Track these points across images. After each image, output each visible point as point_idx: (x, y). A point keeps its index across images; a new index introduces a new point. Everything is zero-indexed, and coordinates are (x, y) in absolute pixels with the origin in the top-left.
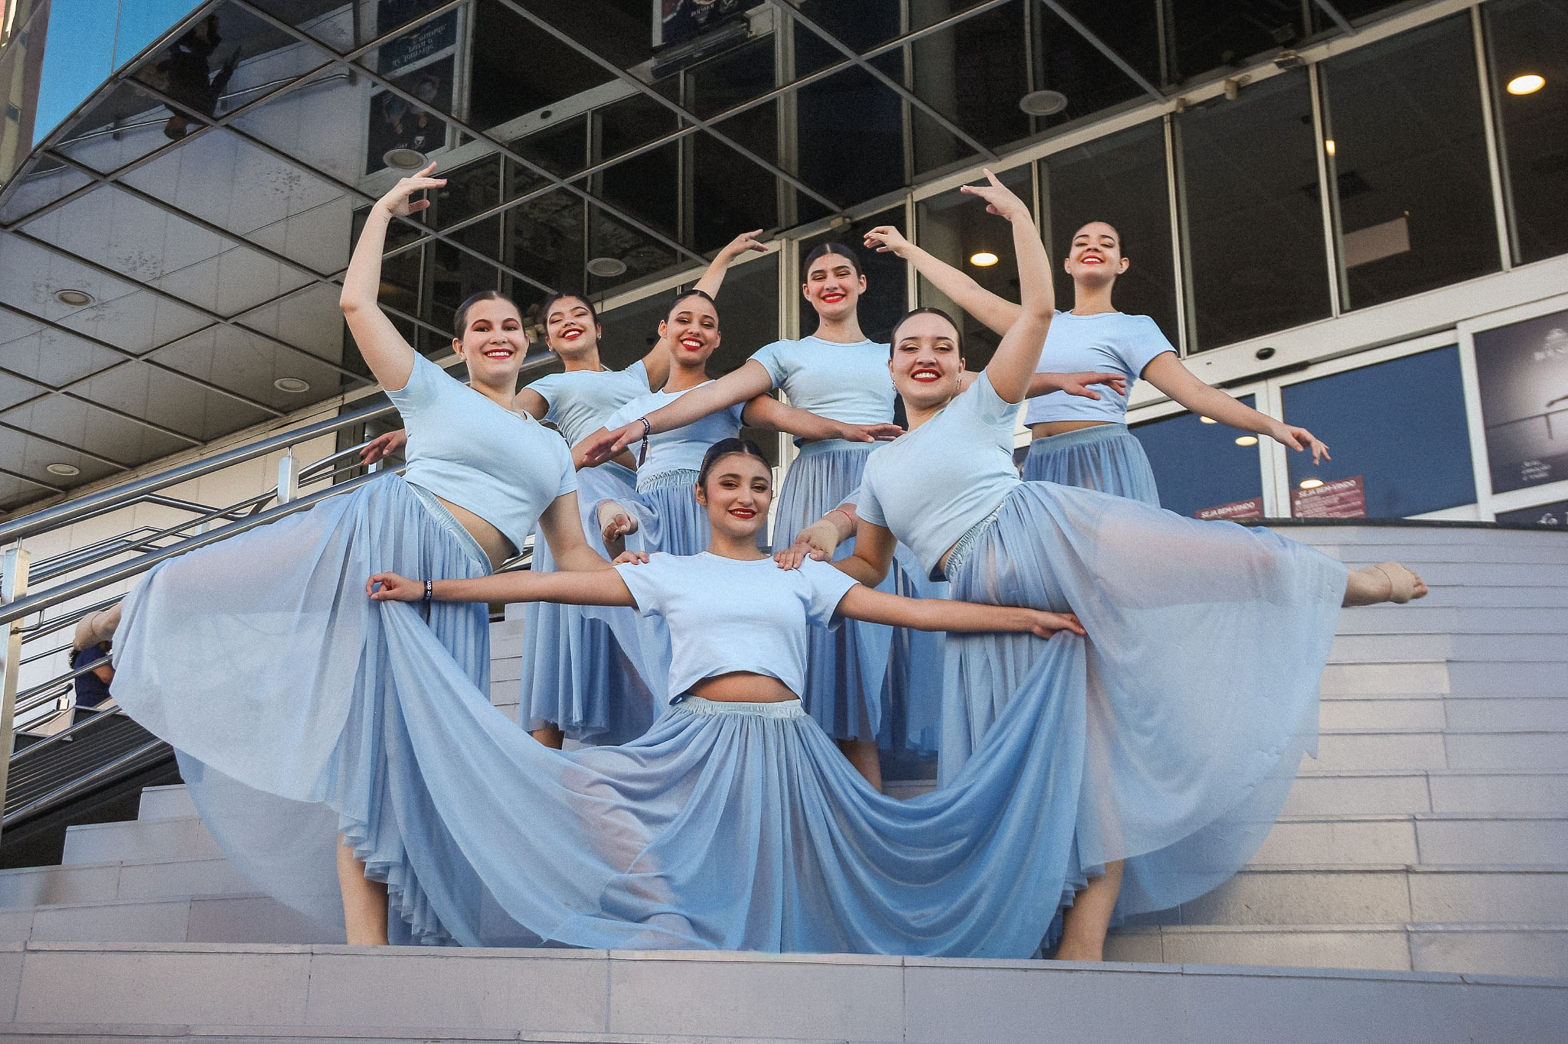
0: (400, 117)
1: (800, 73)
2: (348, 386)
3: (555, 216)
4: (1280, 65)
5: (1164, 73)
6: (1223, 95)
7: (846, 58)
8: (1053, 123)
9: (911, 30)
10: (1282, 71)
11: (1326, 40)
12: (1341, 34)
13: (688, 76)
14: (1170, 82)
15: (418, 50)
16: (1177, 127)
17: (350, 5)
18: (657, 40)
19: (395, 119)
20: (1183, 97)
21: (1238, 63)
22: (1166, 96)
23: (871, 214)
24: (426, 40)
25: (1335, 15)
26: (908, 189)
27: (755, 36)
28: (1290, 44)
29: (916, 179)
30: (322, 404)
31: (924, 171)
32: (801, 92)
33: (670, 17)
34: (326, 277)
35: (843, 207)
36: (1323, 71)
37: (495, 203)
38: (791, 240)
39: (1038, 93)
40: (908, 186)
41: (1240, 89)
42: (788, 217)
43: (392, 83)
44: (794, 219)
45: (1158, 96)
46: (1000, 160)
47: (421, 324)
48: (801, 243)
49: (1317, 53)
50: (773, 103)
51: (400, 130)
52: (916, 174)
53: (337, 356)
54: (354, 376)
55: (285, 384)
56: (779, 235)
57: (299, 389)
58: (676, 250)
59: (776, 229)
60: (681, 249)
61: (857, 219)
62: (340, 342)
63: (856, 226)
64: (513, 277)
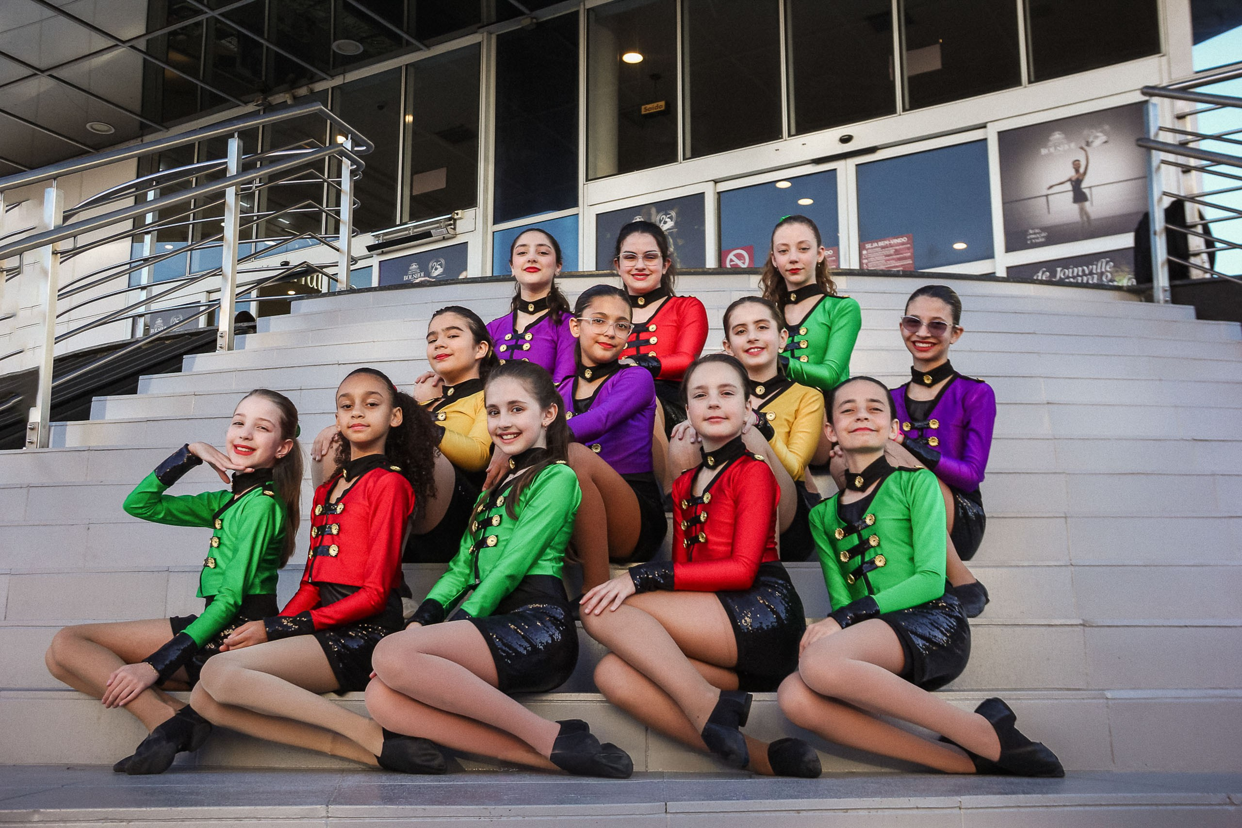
2: (146, 131)
23: (552, 17)
30: (125, 144)
34: (125, 42)
35: (532, 10)
38: (491, 34)
42: (489, 15)
44: (494, 19)
47: (202, 85)
48: (497, 36)
53: (137, 108)
54: (151, 124)
55: (95, 127)
56: (481, 30)
57: (107, 131)
58: (402, 37)
59: (479, 25)
60: (405, 36)
61: (542, 20)
62: (139, 96)
63: (540, 26)
64: (276, 51)
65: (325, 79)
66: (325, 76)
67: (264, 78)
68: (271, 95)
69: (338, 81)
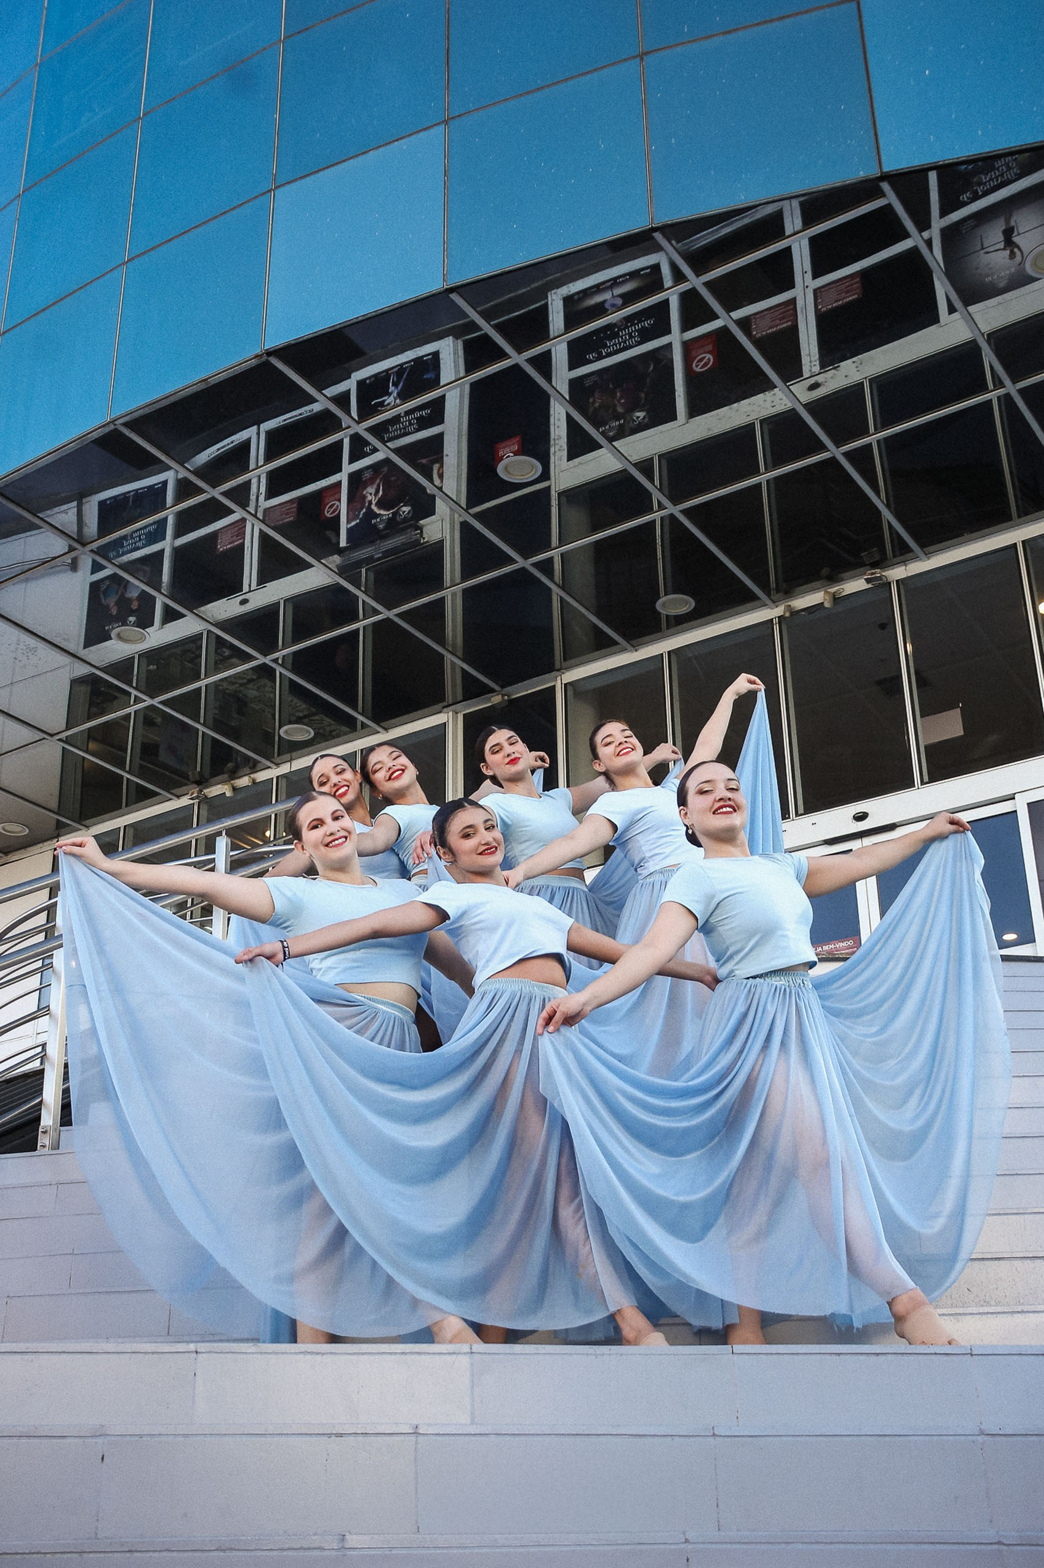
0: (115, 600)
1: (466, 576)
2: (63, 830)
3: (242, 688)
4: (868, 581)
5: (773, 585)
6: (823, 603)
7: (513, 561)
8: (680, 622)
9: (562, 542)
10: (870, 586)
11: (904, 562)
12: (916, 558)
13: (369, 573)
14: (778, 591)
15: (132, 544)
16: (784, 627)
17: (75, 503)
18: (343, 543)
19: (111, 601)
20: (789, 603)
21: (834, 578)
22: (775, 603)
23: (525, 693)
24: (140, 536)
25: (912, 543)
26: (558, 673)
27: (427, 542)
28: (875, 565)
29: (564, 665)
30: (39, 846)
31: (571, 658)
32: (465, 591)
33: (353, 523)
34: (52, 735)
35: (503, 687)
36: (901, 587)
37: (197, 678)
38: (457, 713)
39: (669, 597)
40: (558, 670)
41: (836, 599)
42: (454, 693)
43: (120, 567)
44: (460, 697)
45: (768, 602)
46: (636, 651)
47: (129, 776)
48: (464, 715)
49: (897, 573)
50: (442, 600)
51: (114, 612)
52: (565, 660)
53: (54, 805)
54: (68, 822)
55: (7, 828)
56: (445, 710)
57: (20, 832)
58: (356, 719)
59: (445, 704)
60: (360, 718)
61: (514, 697)
62: (57, 792)
63: (512, 702)
64: (213, 737)
65: (269, 767)
66: (268, 764)
67: (198, 769)
68: (207, 787)
69: (285, 769)
